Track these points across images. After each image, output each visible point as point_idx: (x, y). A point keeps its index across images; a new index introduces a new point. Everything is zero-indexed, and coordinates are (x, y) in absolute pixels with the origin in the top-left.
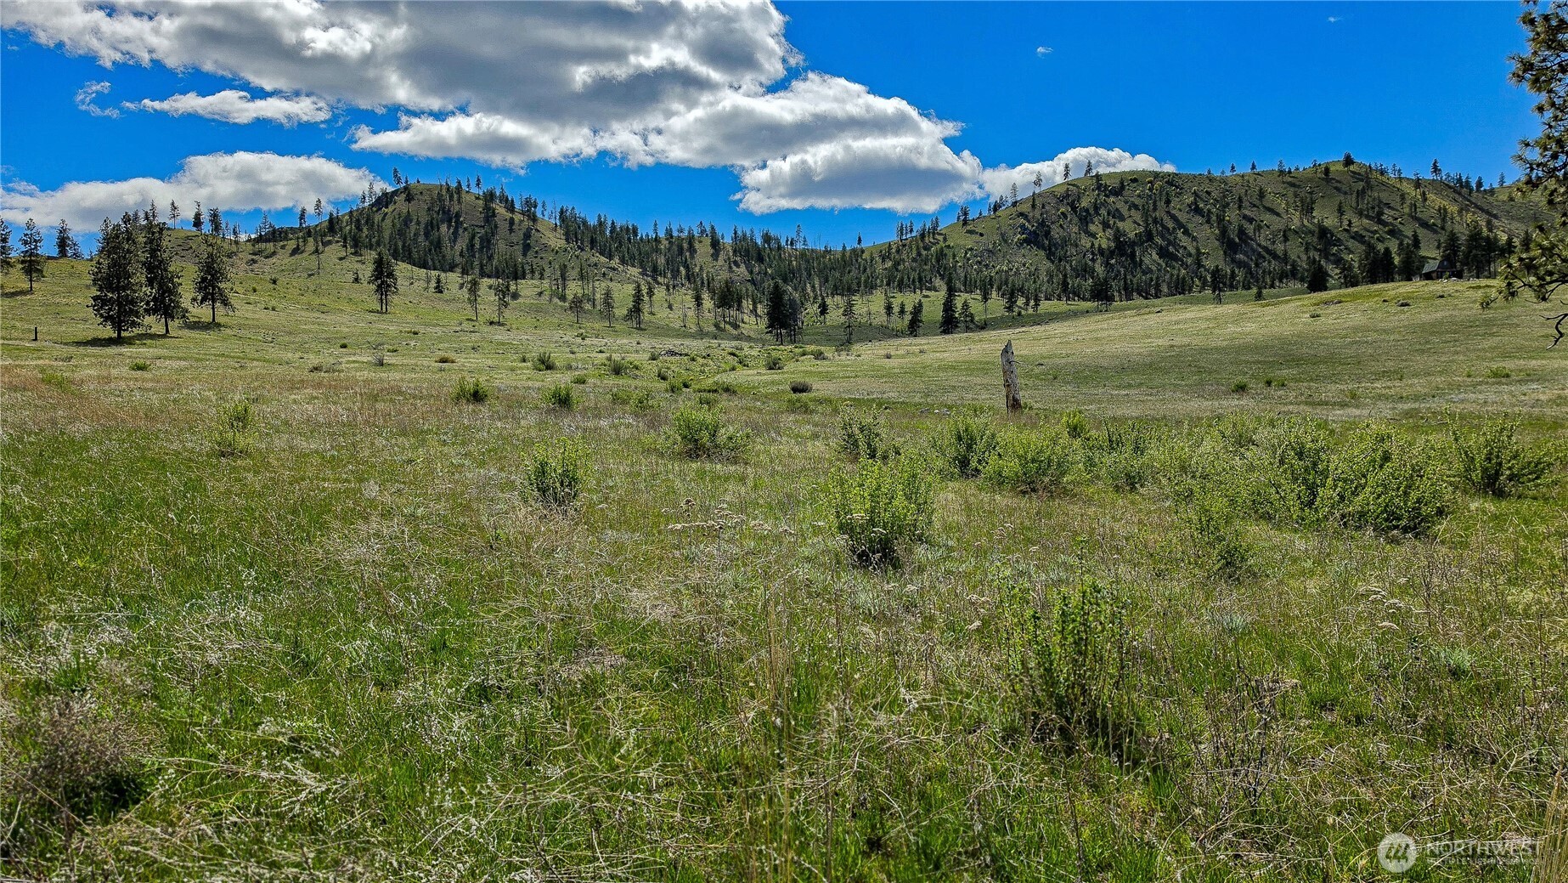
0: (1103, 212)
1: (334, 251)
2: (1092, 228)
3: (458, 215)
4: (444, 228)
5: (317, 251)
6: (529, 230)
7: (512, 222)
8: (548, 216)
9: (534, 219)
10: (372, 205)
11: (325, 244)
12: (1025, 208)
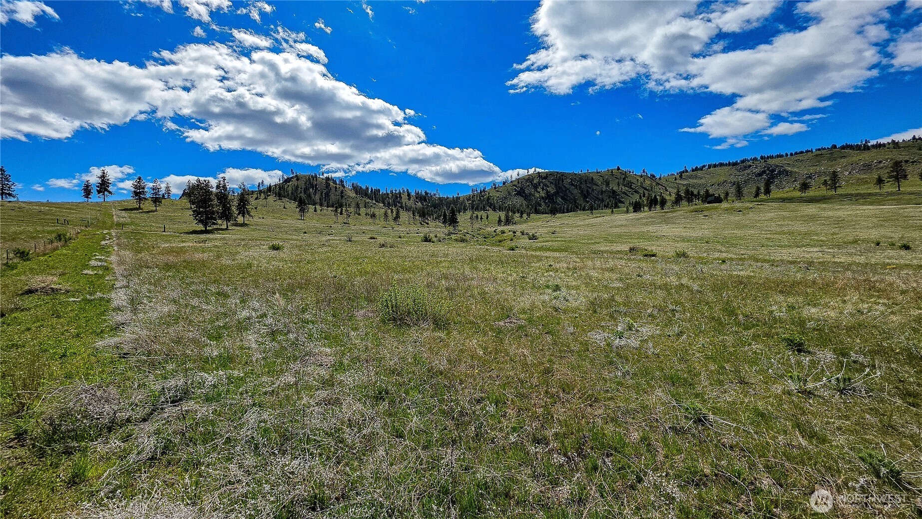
0: (542, 185)
1: (271, 199)
2: (538, 190)
3: (316, 185)
4: (311, 190)
5: (265, 198)
6: (342, 190)
7: (336, 188)
8: (348, 186)
9: (344, 187)
10: (283, 182)
11: (268, 196)
12: (516, 183)
